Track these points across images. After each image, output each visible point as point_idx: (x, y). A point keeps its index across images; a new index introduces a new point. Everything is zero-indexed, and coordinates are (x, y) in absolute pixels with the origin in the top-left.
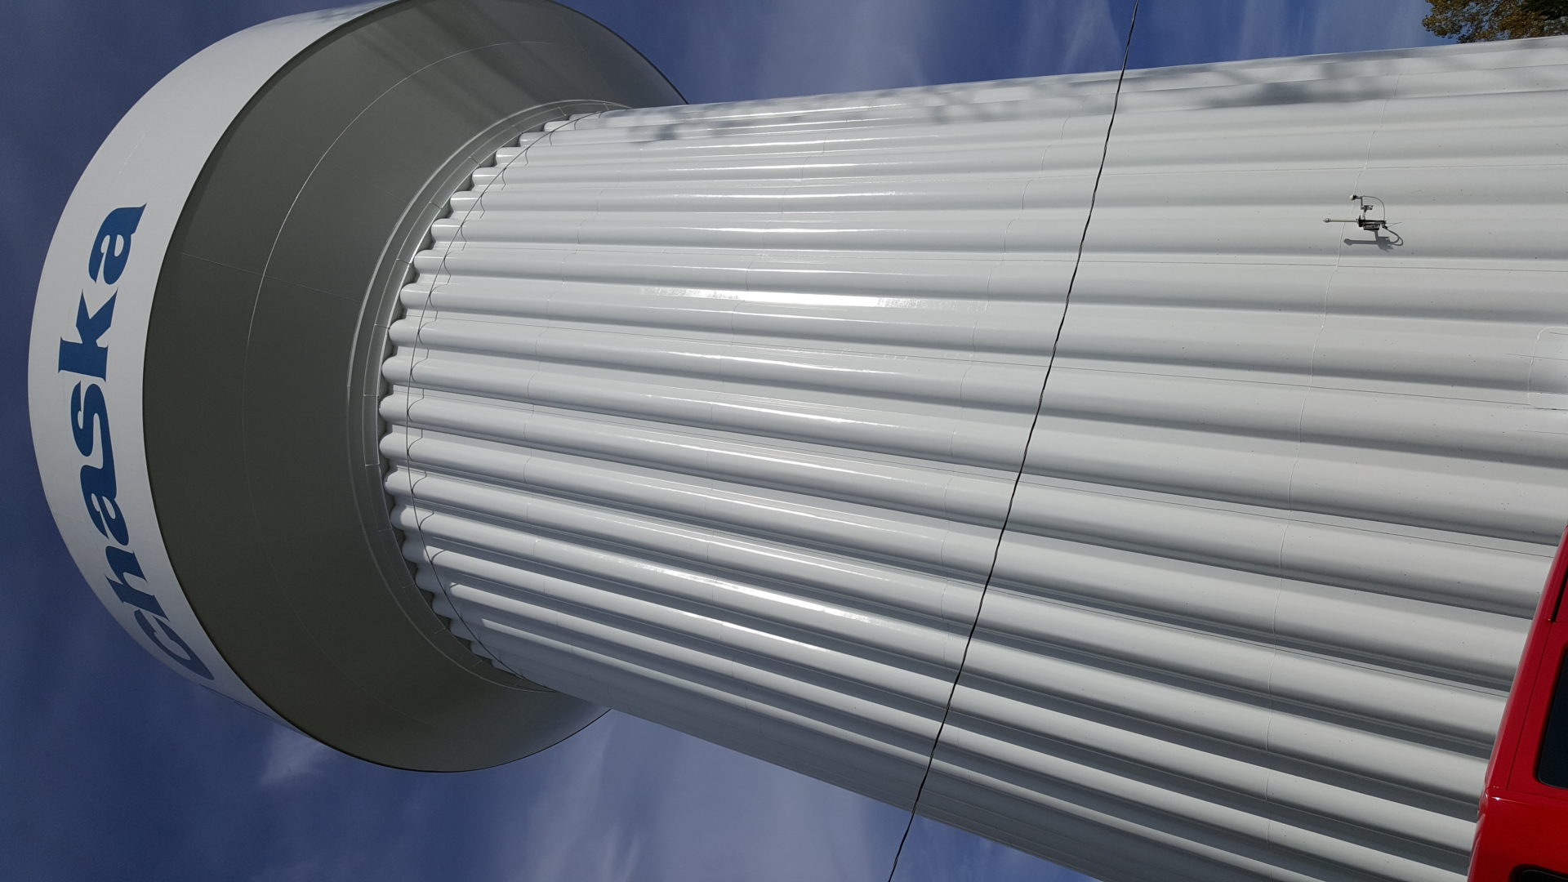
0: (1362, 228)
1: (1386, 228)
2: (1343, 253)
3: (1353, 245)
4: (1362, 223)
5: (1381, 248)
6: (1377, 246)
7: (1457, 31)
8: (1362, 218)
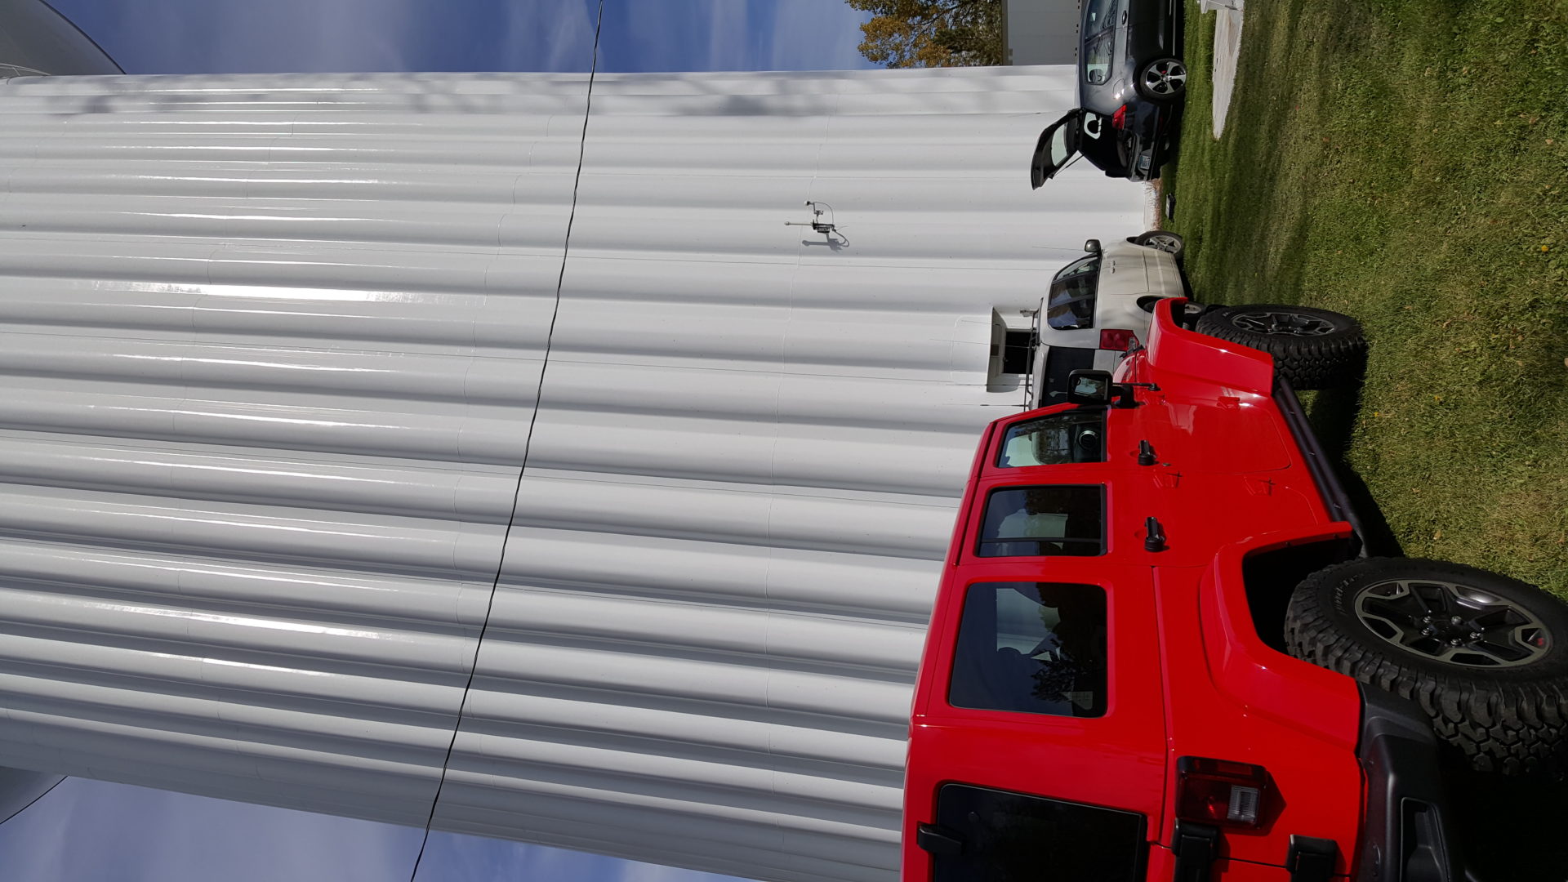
0: (816, 231)
1: (835, 231)
2: (802, 253)
3: (810, 246)
4: (815, 226)
5: (832, 248)
6: (828, 247)
7: (885, 58)
8: (815, 222)
